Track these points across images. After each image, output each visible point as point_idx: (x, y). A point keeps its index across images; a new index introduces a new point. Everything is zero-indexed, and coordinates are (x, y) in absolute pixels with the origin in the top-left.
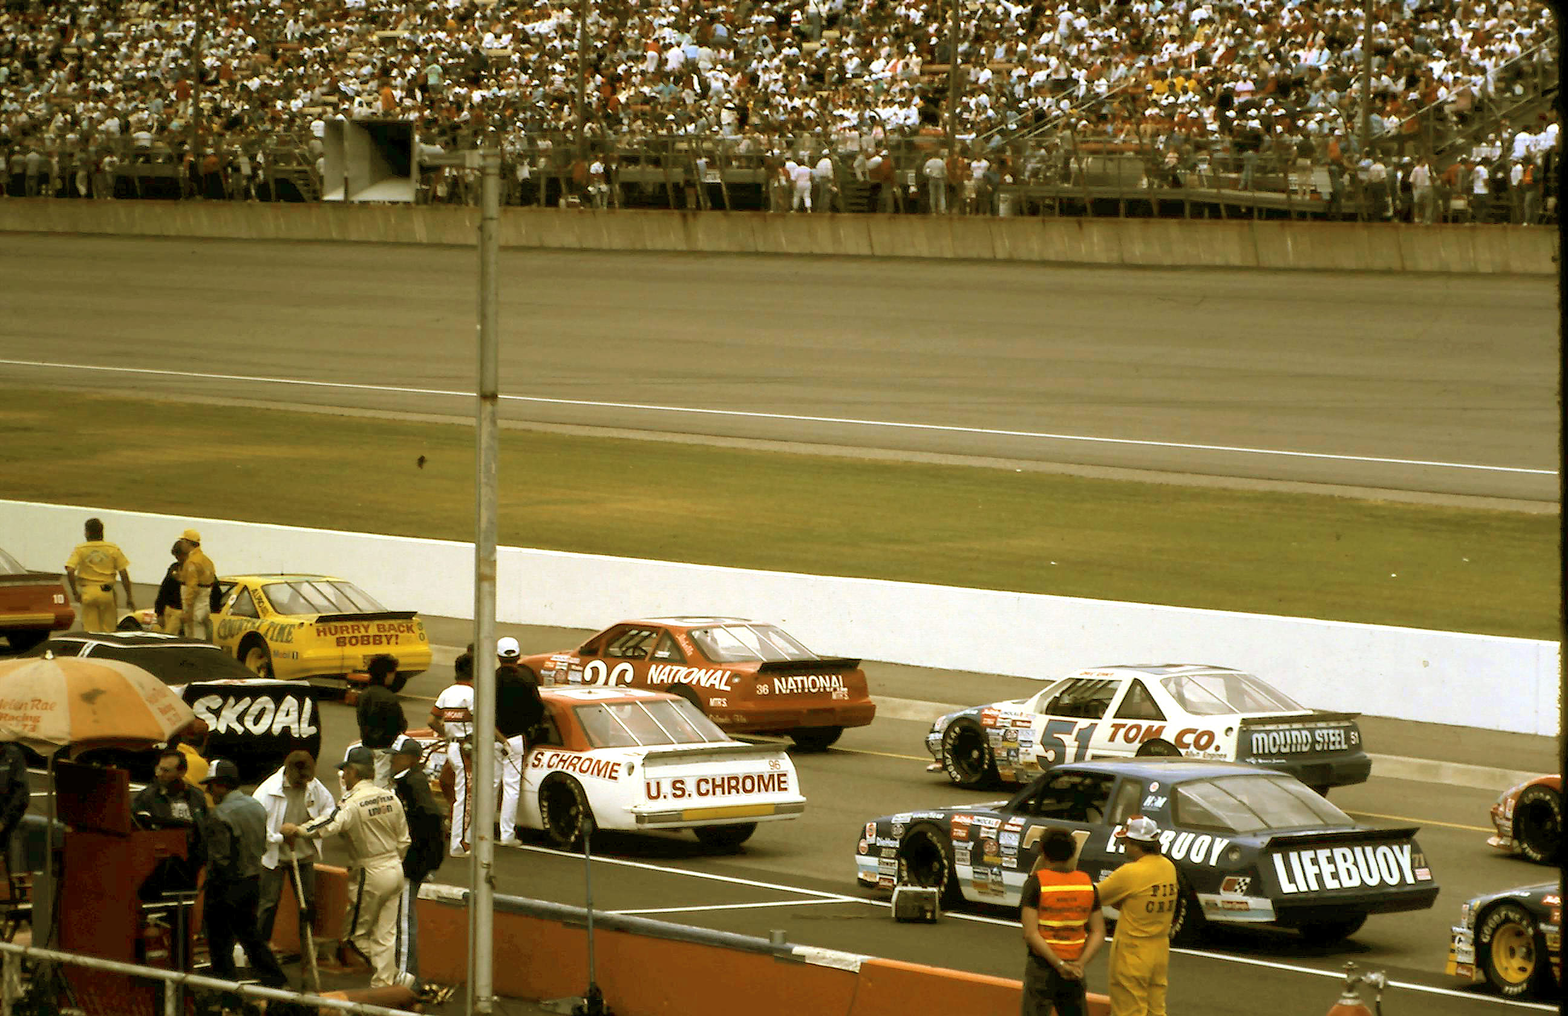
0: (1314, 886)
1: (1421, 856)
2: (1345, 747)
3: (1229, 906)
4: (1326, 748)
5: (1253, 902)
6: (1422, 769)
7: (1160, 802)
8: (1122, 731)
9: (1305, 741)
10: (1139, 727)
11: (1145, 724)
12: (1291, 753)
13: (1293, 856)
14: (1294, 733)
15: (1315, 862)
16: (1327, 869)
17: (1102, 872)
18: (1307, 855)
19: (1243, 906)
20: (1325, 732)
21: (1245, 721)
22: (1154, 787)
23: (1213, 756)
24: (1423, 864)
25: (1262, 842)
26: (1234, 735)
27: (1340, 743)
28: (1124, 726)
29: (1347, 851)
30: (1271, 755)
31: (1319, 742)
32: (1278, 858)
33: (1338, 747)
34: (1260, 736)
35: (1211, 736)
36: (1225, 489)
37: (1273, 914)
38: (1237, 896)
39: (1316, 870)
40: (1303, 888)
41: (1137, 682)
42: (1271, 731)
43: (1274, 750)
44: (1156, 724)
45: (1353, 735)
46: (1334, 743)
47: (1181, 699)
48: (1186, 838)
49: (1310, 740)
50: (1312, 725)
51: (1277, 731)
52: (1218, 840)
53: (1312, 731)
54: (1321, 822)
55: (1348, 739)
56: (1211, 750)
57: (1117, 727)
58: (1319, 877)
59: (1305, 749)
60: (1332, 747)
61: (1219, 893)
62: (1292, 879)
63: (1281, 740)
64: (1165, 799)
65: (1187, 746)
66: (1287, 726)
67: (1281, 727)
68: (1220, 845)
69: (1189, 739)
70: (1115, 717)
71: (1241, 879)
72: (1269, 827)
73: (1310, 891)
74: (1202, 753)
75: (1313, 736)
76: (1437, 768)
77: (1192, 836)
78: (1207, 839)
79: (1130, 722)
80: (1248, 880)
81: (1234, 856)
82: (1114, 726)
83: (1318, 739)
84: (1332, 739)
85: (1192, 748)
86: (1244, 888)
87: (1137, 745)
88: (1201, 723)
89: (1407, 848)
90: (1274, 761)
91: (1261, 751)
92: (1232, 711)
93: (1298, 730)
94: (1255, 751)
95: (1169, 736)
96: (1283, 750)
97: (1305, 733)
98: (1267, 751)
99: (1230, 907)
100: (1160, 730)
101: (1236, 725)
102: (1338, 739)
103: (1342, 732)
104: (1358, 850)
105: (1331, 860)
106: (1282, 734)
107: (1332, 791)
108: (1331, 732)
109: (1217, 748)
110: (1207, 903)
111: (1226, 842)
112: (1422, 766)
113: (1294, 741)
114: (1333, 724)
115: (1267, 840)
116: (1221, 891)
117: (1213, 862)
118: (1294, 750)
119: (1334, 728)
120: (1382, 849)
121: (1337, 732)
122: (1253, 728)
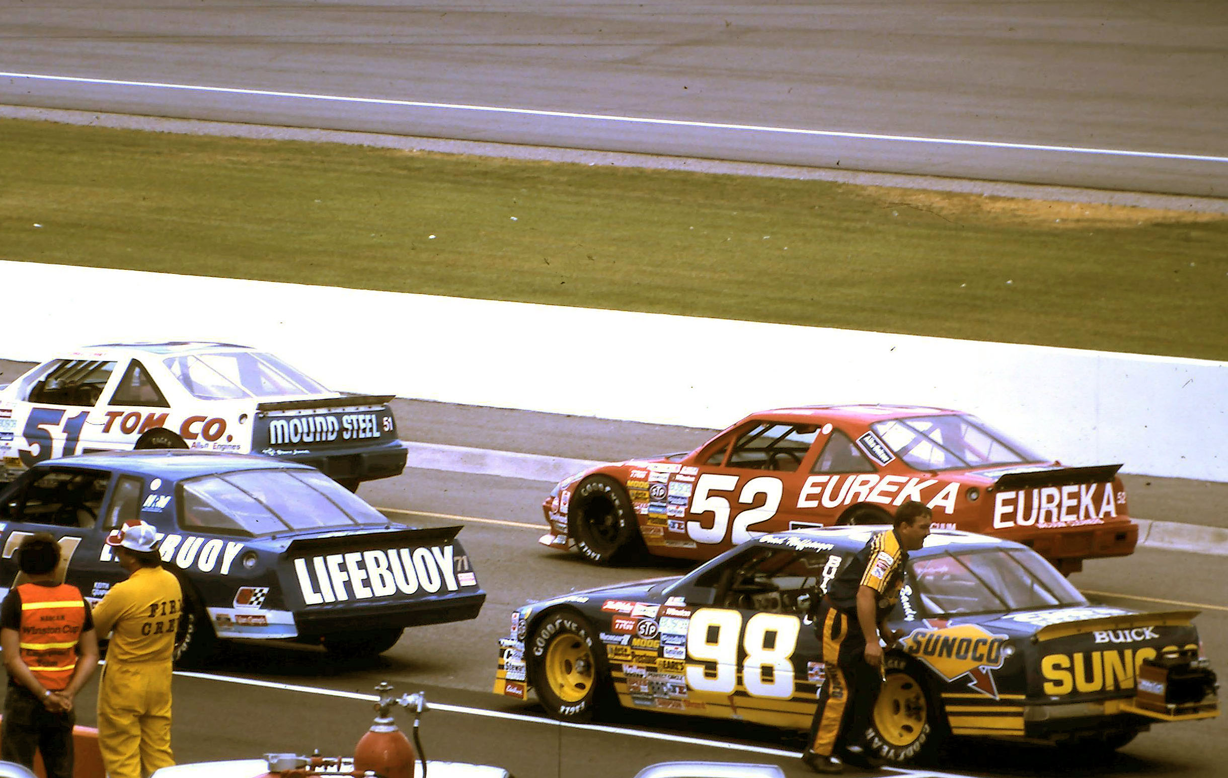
0: (343, 596)
1: (464, 558)
2: (377, 434)
3: (244, 620)
4: (355, 436)
5: (272, 616)
6: (465, 458)
7: (163, 502)
8: (118, 420)
9: (331, 429)
10: (138, 416)
11: (145, 411)
12: (314, 442)
13: (318, 561)
14: (319, 420)
15: (343, 567)
16: (357, 576)
17: (96, 584)
18: (334, 560)
19: (260, 621)
20: (354, 417)
21: (262, 407)
22: (155, 485)
23: (224, 447)
24: (466, 568)
25: (281, 546)
26: (249, 423)
27: (371, 430)
28: (121, 414)
29: (379, 554)
30: (291, 445)
31: (347, 430)
32: (300, 565)
33: (369, 435)
34: (279, 424)
35: (222, 424)
36: (237, 138)
37: (295, 628)
38: (253, 610)
39: (344, 576)
40: (330, 598)
41: (135, 363)
42: (292, 418)
43: (295, 440)
44: (158, 411)
45: (387, 421)
46: (364, 430)
47: (187, 381)
48: (193, 543)
49: (337, 428)
50: (339, 410)
51: (299, 417)
52: (231, 544)
53: (339, 417)
54: (350, 522)
55: (380, 426)
56: (222, 440)
57: (113, 415)
58: (348, 585)
59: (331, 438)
60: (362, 435)
61: (232, 607)
62: (316, 588)
63: (303, 427)
64: (169, 498)
65: (194, 436)
66: (309, 412)
67: (304, 412)
68: (233, 549)
69: (197, 428)
70: (110, 404)
71: (258, 589)
72: (291, 530)
73: (337, 602)
74: (211, 444)
75: (340, 423)
76: (482, 457)
77: (201, 540)
78: (217, 544)
79: (127, 410)
80: (266, 590)
81: (250, 563)
82: (109, 414)
83: (346, 426)
84: (362, 426)
85: (200, 439)
86: (262, 599)
87: (135, 436)
88: (211, 410)
89: (449, 550)
90: (296, 452)
91: (280, 441)
92: (245, 395)
93: (324, 415)
94: (273, 441)
95: (173, 425)
96: (306, 439)
97: (331, 419)
98: (287, 441)
99: (246, 622)
100: (163, 418)
101: (252, 412)
102: (369, 425)
103: (374, 416)
104: (392, 553)
105: (361, 565)
106: (304, 420)
107: (363, 485)
108: (361, 417)
109: (230, 438)
110: (219, 618)
111: (240, 546)
112: (466, 455)
113: (319, 429)
114: (362, 409)
115: (287, 543)
116: (235, 603)
117: (225, 570)
118: (318, 439)
119: (365, 413)
120: (421, 551)
121: (368, 417)
122: (272, 414)
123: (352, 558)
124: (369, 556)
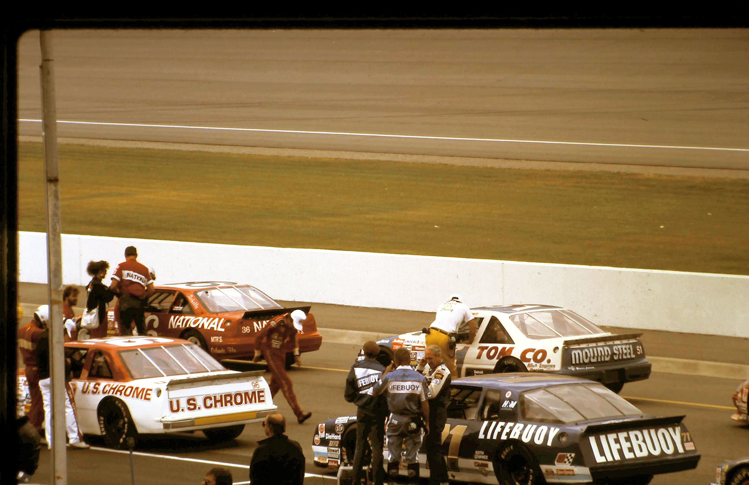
0: (617, 458)
1: (688, 434)
2: (633, 356)
3: (561, 473)
4: (620, 358)
5: (577, 469)
8: (485, 351)
9: (606, 353)
10: (496, 348)
11: (500, 346)
12: (598, 362)
13: (603, 438)
14: (599, 349)
15: (617, 441)
16: (626, 446)
17: (476, 452)
18: (612, 437)
19: (571, 473)
20: (620, 347)
21: (566, 342)
22: (508, 394)
23: (545, 366)
24: (689, 439)
25: (581, 428)
26: (560, 352)
27: (630, 354)
28: (487, 348)
30: (584, 364)
31: (616, 354)
32: (592, 440)
33: (629, 357)
34: (576, 352)
35: (544, 353)
36: (548, 170)
37: (590, 477)
38: (567, 466)
39: (618, 446)
40: (610, 459)
41: (494, 318)
42: (584, 348)
43: (586, 361)
44: (508, 346)
45: (639, 348)
46: (626, 354)
47: (523, 327)
48: (531, 428)
49: (610, 353)
50: (611, 343)
51: (588, 348)
52: (552, 429)
53: (611, 347)
54: (619, 414)
55: (635, 351)
56: (545, 363)
57: (482, 349)
58: (620, 451)
59: (607, 359)
60: (625, 357)
61: (554, 464)
62: (602, 453)
63: (590, 353)
65: (529, 360)
66: (594, 345)
67: (591, 345)
69: (530, 355)
70: (480, 342)
71: (569, 454)
72: (586, 419)
73: (614, 461)
74: (538, 364)
75: (612, 350)
78: (544, 428)
79: (491, 345)
80: (573, 454)
81: (564, 439)
82: (480, 348)
83: (615, 352)
84: (625, 351)
85: (532, 362)
86: (571, 460)
87: (495, 361)
88: (538, 345)
90: (587, 368)
91: (578, 362)
92: (557, 336)
93: (602, 346)
94: (574, 362)
95: (516, 354)
96: (592, 360)
97: (606, 348)
98: (581, 362)
100: (511, 349)
101: (561, 346)
102: (629, 351)
103: (631, 346)
105: (628, 439)
106: (591, 350)
108: (624, 347)
109: (549, 361)
110: (547, 471)
111: (557, 430)
113: (600, 354)
114: (625, 342)
115: (584, 428)
116: (556, 463)
118: (599, 360)
119: (626, 344)
121: (628, 346)
122: (572, 347)
123: (622, 436)
124: (632, 434)
